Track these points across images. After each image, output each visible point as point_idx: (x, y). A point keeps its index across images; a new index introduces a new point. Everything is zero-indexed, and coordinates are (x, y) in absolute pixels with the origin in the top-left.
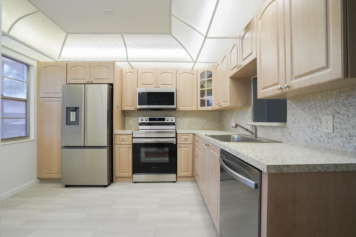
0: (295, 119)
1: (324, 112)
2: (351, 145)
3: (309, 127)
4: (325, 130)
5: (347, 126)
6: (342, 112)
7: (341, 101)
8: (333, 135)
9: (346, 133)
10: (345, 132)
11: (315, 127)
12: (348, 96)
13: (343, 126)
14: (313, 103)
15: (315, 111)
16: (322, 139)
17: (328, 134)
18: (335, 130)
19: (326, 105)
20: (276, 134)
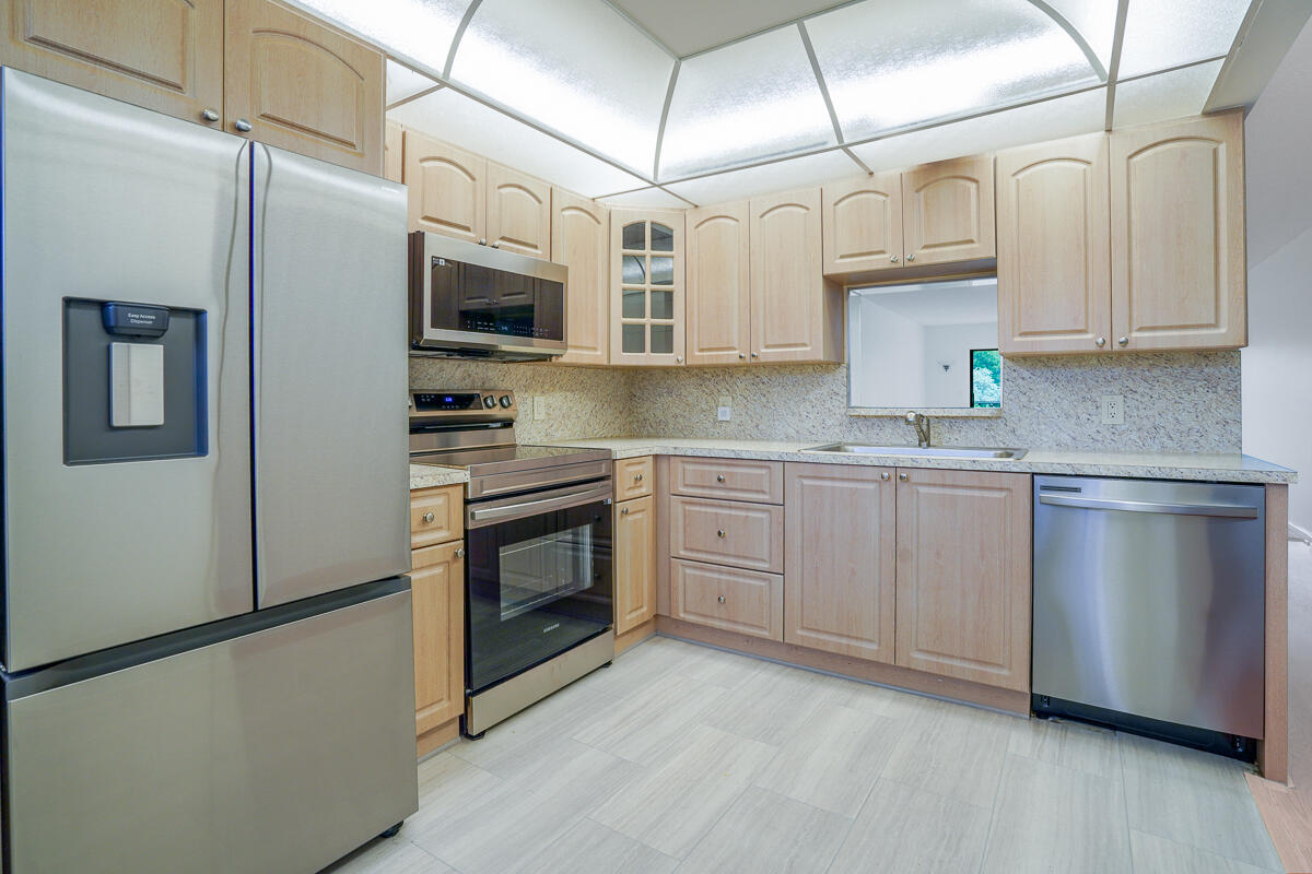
0: (1029, 401)
1: (1105, 389)
2: (1157, 441)
3: (1068, 416)
4: (1107, 421)
5: (1150, 413)
6: (1140, 390)
7: (1139, 372)
8: (1123, 427)
9: (1147, 424)
10: (1145, 421)
11: (1085, 416)
12: (1151, 365)
13: (1142, 413)
14: (1076, 370)
15: (1083, 386)
16: (1099, 437)
17: (1113, 426)
18: (1128, 419)
19: (1109, 378)
20: (963, 434)
